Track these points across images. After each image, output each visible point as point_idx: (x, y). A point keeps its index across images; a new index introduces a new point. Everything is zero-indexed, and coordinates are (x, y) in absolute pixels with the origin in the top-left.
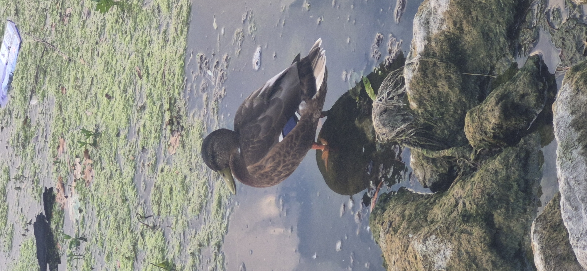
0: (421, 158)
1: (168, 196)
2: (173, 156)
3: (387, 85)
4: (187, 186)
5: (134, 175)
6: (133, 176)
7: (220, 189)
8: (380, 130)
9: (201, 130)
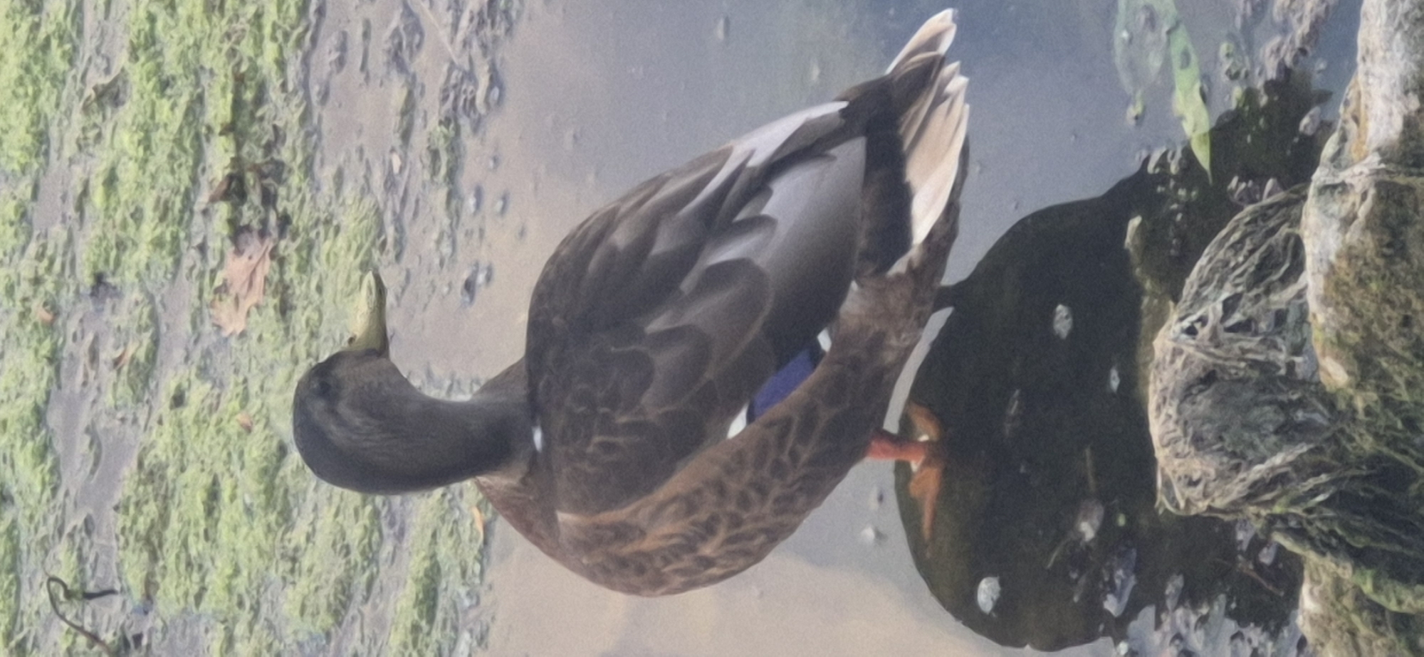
0: (1348, 601)
1: (197, 524)
2: (234, 343)
3: (1226, 263)
4: (286, 491)
5: (48, 393)
6: (41, 397)
7: (434, 535)
8: (1177, 462)
9: (369, 252)
